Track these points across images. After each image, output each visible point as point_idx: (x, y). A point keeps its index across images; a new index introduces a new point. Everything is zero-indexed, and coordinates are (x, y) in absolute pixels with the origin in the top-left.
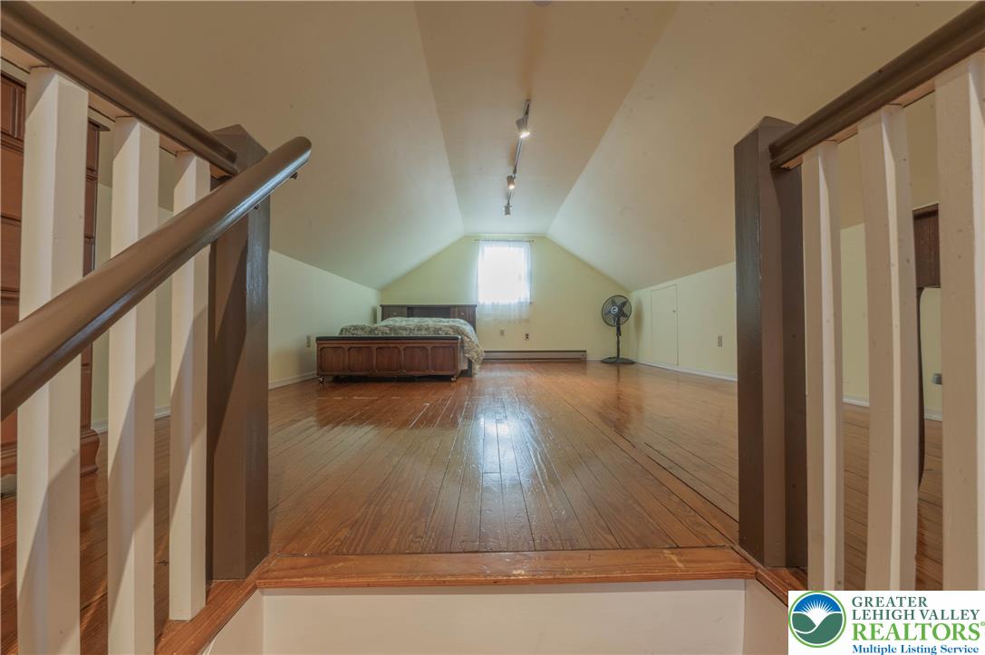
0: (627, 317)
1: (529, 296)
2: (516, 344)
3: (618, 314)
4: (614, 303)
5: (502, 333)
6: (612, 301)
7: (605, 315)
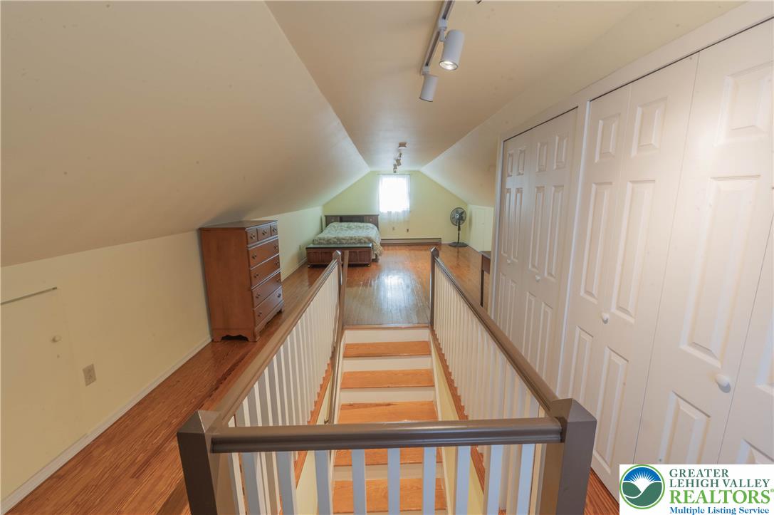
0: (464, 221)
1: (409, 207)
2: (400, 234)
3: (459, 218)
4: (457, 212)
5: (394, 229)
6: (456, 210)
7: (452, 218)
